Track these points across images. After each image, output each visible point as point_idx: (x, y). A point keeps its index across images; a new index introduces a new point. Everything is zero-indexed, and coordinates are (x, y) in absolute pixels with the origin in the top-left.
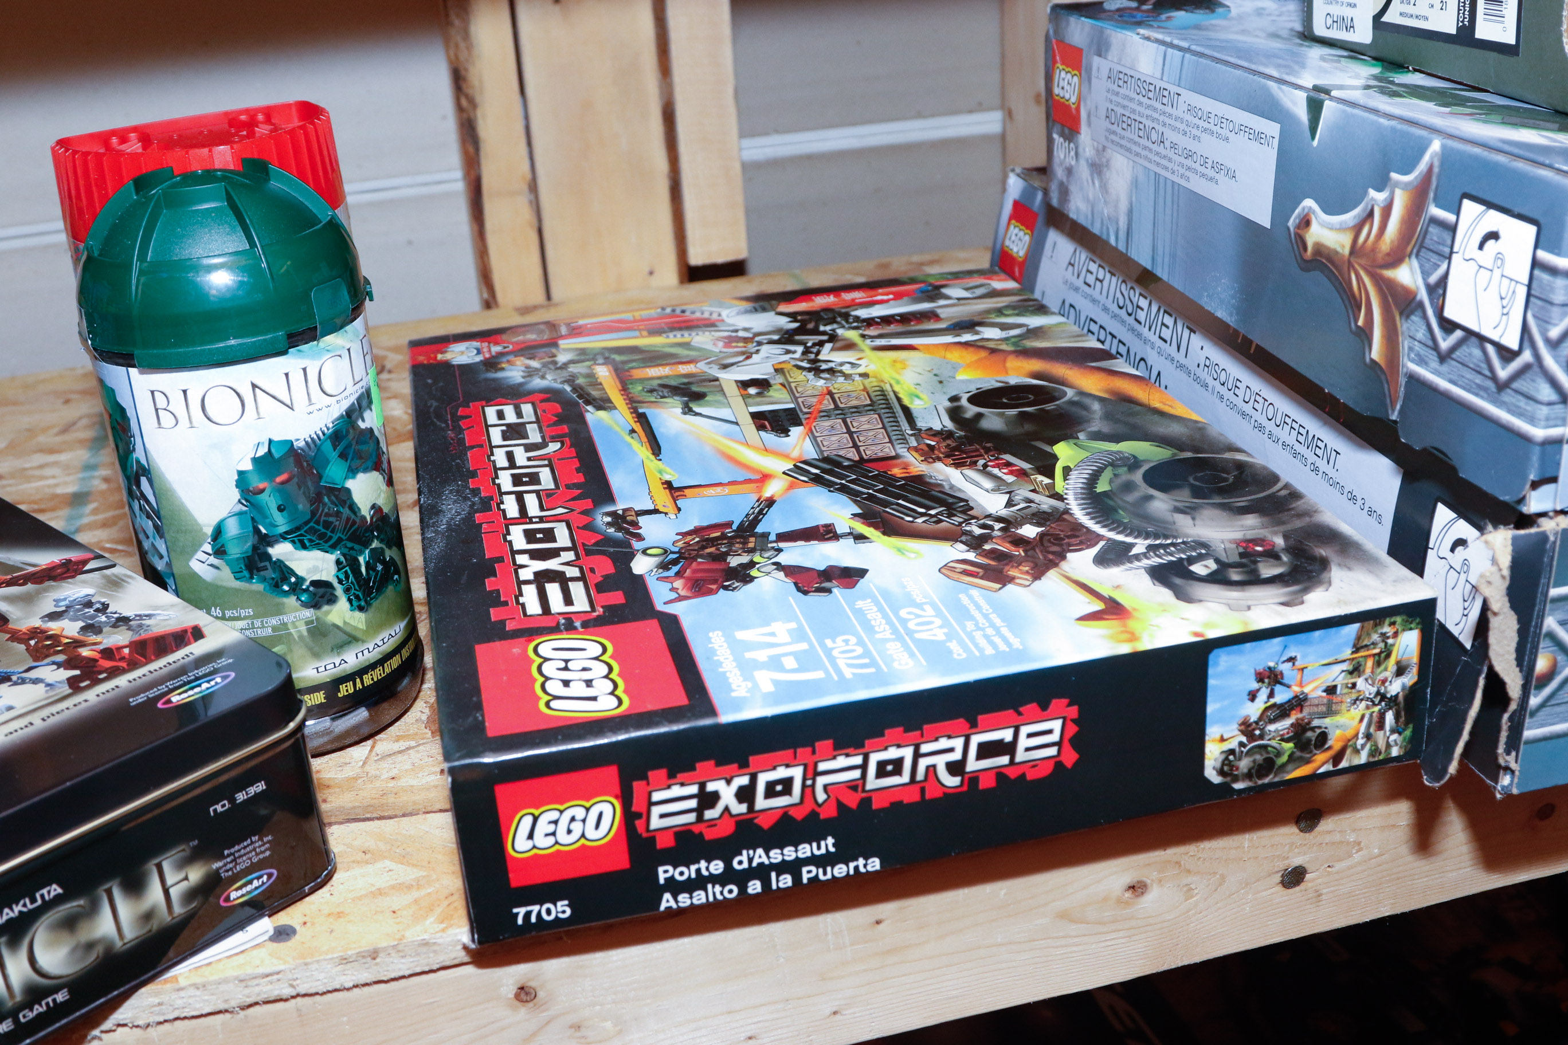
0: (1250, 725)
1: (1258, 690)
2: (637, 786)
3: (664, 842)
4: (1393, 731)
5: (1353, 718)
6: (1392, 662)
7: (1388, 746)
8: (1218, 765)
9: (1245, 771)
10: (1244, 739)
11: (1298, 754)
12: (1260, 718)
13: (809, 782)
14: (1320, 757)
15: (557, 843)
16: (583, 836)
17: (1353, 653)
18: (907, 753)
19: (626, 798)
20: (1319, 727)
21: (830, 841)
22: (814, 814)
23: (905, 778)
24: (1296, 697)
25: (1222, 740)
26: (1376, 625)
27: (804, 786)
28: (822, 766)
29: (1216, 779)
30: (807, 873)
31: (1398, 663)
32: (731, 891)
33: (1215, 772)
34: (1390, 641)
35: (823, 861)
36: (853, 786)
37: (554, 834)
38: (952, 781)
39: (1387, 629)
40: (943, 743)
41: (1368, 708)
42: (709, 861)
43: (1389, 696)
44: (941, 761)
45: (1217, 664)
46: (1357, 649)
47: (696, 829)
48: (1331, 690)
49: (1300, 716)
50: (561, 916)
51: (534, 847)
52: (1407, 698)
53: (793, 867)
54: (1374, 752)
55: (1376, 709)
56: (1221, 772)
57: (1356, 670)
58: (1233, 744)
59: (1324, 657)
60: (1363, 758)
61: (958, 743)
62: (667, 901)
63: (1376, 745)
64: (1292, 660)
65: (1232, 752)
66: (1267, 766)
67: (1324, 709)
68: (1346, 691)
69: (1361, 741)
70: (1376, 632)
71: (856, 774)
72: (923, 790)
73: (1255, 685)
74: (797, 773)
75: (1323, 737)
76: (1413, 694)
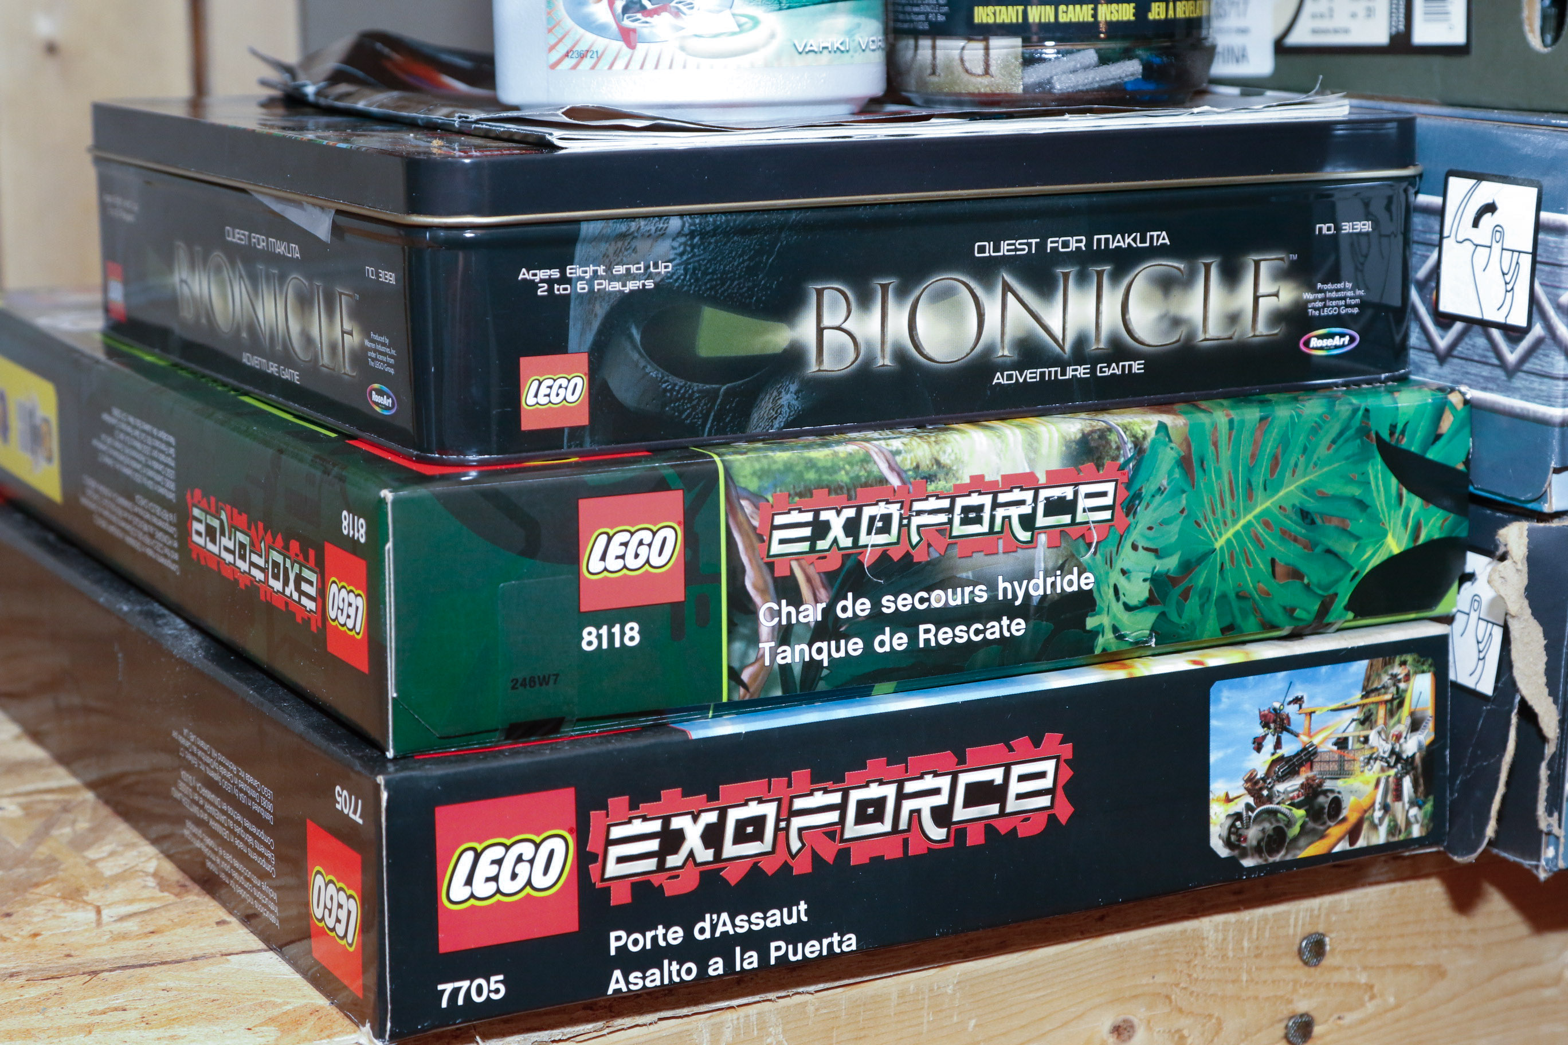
0: (1256, 783)
1: (1264, 737)
2: (596, 816)
3: (620, 896)
4: (1413, 803)
5: (1368, 783)
6: (1405, 711)
7: (1409, 824)
8: (1225, 833)
9: (1254, 843)
10: (1251, 800)
11: (1311, 825)
12: (1268, 774)
13: (783, 824)
14: (1336, 831)
15: (498, 891)
16: (529, 883)
17: (1363, 697)
18: (889, 791)
19: (581, 832)
20: (1332, 791)
21: (803, 906)
22: (786, 868)
23: (886, 826)
24: (1304, 749)
25: (1228, 800)
26: (1385, 664)
27: (777, 829)
28: (799, 804)
29: (1223, 852)
30: (777, 949)
31: (1412, 714)
32: (687, 972)
33: (1221, 842)
34: (1402, 685)
35: (794, 934)
36: (833, 832)
37: (495, 879)
38: (938, 834)
39: (1397, 670)
40: (929, 782)
41: (1383, 770)
42: (667, 928)
43: (1404, 756)
44: (925, 805)
45: (1219, 700)
46: (1367, 693)
47: (656, 880)
48: (1342, 743)
49: (1310, 774)
50: (493, 996)
51: (472, 896)
52: (1424, 760)
53: (757, 941)
54: (1393, 829)
55: (1392, 772)
56: (1228, 843)
57: (1367, 721)
58: (1239, 806)
59: (1333, 700)
60: (1380, 837)
61: (944, 782)
62: (617, 982)
63: (1394, 820)
64: (1298, 700)
65: (1238, 816)
66: (1276, 840)
67: (1334, 767)
68: (1358, 746)
69: (1378, 814)
70: (1386, 672)
71: (833, 816)
72: (906, 842)
73: (1260, 731)
74: (770, 810)
75: (1336, 805)
76: (1431, 753)
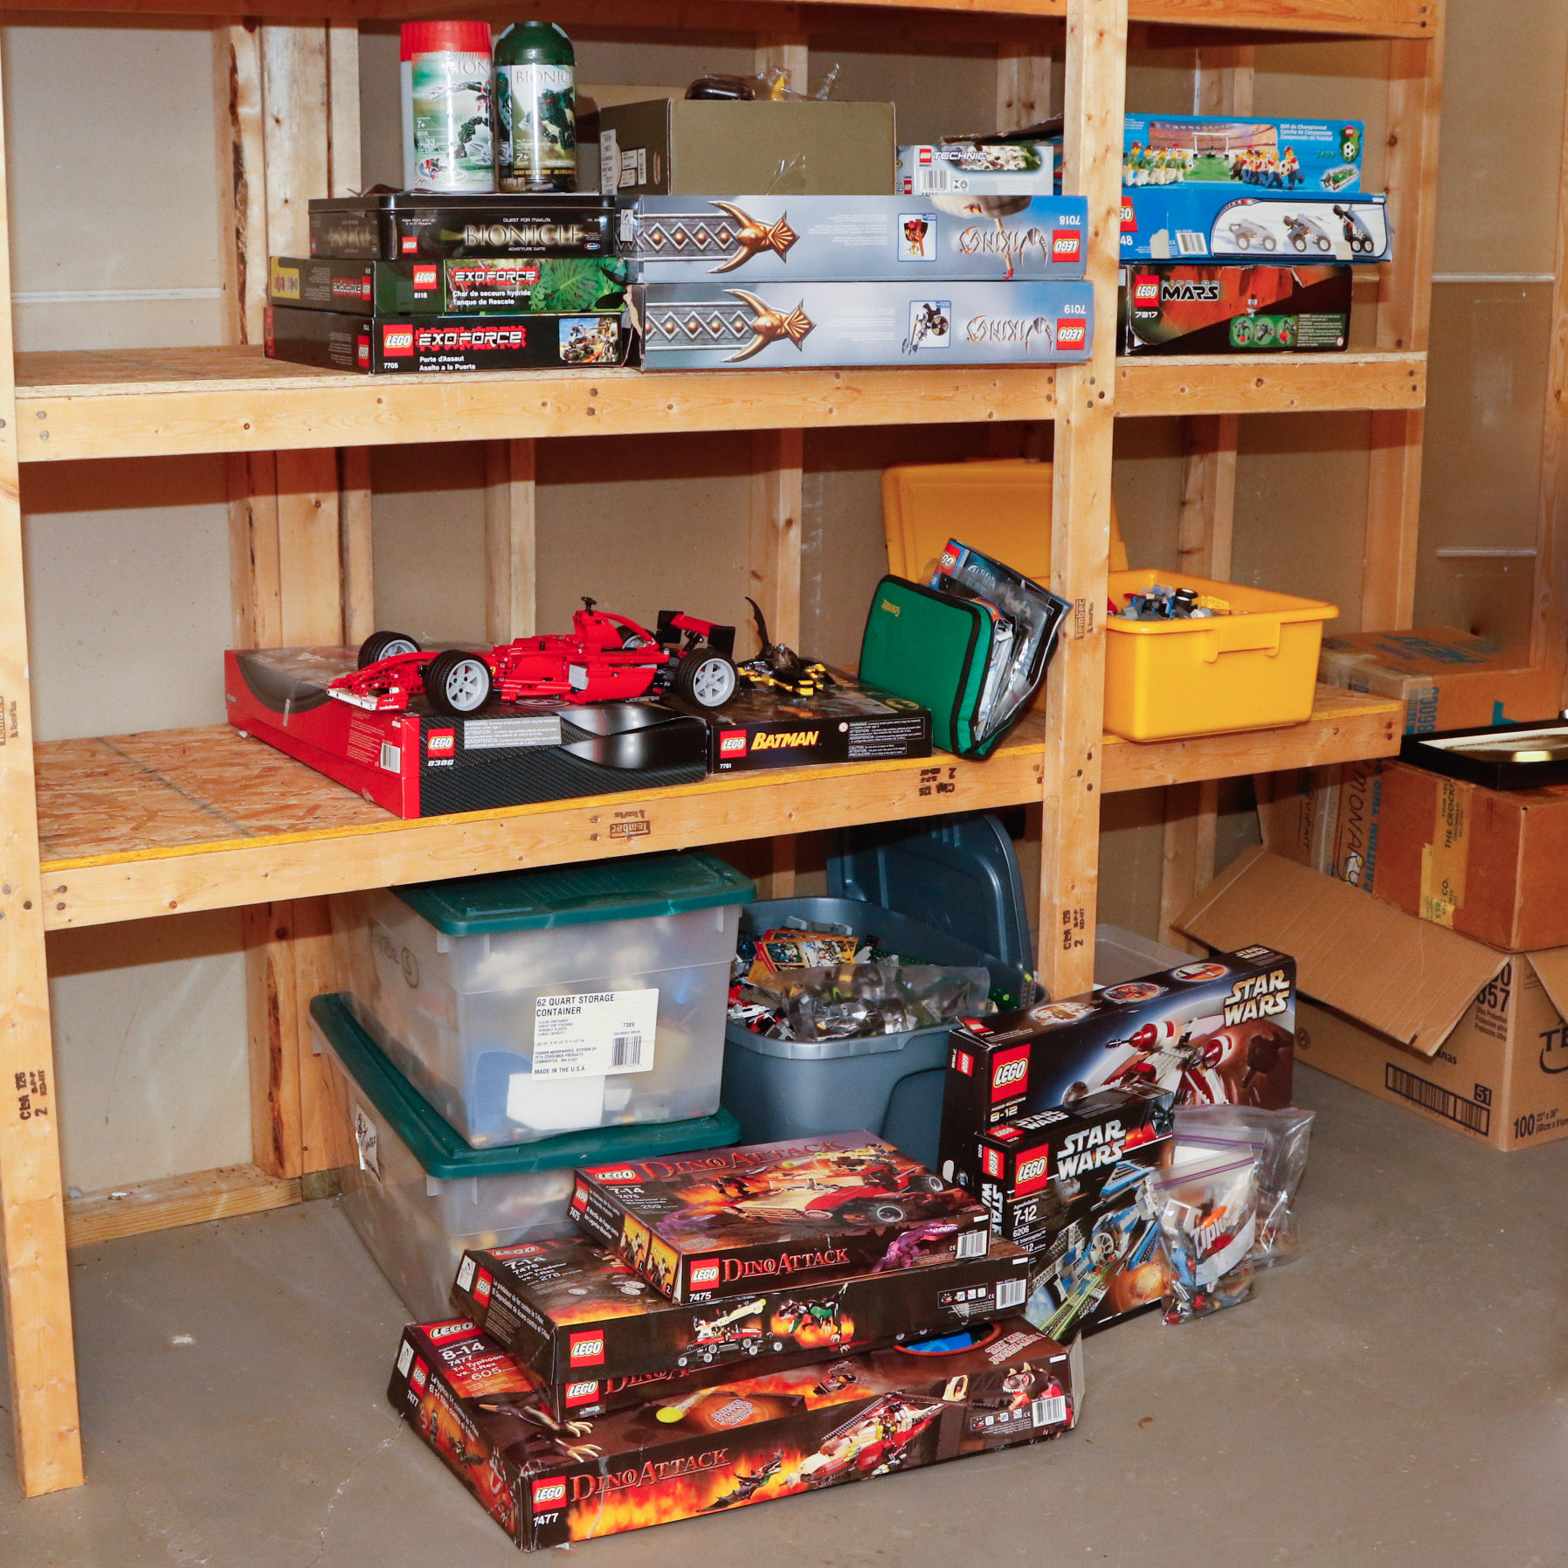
0: (572, 343)
1: (573, 333)
2: (417, 332)
3: (422, 349)
4: (612, 353)
5: (600, 347)
6: (610, 331)
7: (611, 356)
8: (564, 353)
9: (572, 356)
10: (570, 348)
11: (586, 354)
12: (574, 342)
14: (592, 357)
15: (396, 345)
16: (403, 344)
18: (482, 335)
19: (414, 335)
20: (591, 348)
21: (463, 357)
22: (459, 348)
23: (482, 342)
24: (584, 337)
25: (564, 346)
26: (605, 320)
27: (457, 339)
28: (462, 335)
29: (563, 357)
30: (457, 366)
31: (612, 332)
32: (437, 368)
34: (609, 325)
35: (461, 363)
36: (470, 342)
37: (396, 342)
38: (493, 345)
39: (608, 321)
40: (491, 334)
41: (604, 344)
42: (433, 358)
43: (610, 341)
44: (491, 339)
45: (561, 324)
46: (600, 326)
47: (430, 347)
48: (593, 337)
49: (585, 343)
50: (395, 366)
51: (391, 345)
53: (453, 364)
54: (607, 358)
55: (607, 345)
56: (564, 355)
57: (600, 332)
58: (567, 348)
59: (591, 327)
60: (604, 359)
61: (495, 334)
62: (421, 367)
63: (607, 356)
64: (582, 326)
65: (567, 350)
66: (577, 357)
67: (592, 342)
68: (598, 338)
69: (603, 354)
70: (605, 322)
71: (469, 338)
72: (486, 346)
74: (455, 335)
75: (592, 352)
76: (617, 343)
